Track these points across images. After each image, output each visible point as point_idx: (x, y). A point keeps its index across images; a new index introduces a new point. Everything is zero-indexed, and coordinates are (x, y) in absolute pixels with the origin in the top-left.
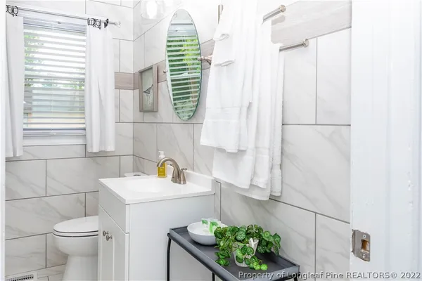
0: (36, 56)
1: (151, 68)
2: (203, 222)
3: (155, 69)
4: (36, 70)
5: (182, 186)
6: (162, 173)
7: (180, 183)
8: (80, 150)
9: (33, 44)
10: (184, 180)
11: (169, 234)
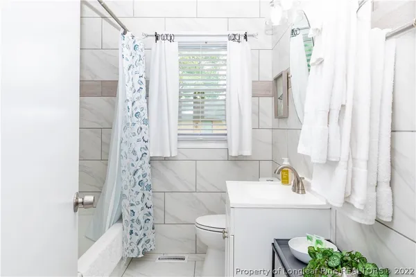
0: (221, 73)
1: (280, 76)
2: (308, 238)
3: (284, 77)
4: (220, 85)
5: (300, 195)
6: (285, 181)
7: (298, 192)
8: (224, 154)
9: (218, 63)
10: (303, 190)
11: (273, 244)
